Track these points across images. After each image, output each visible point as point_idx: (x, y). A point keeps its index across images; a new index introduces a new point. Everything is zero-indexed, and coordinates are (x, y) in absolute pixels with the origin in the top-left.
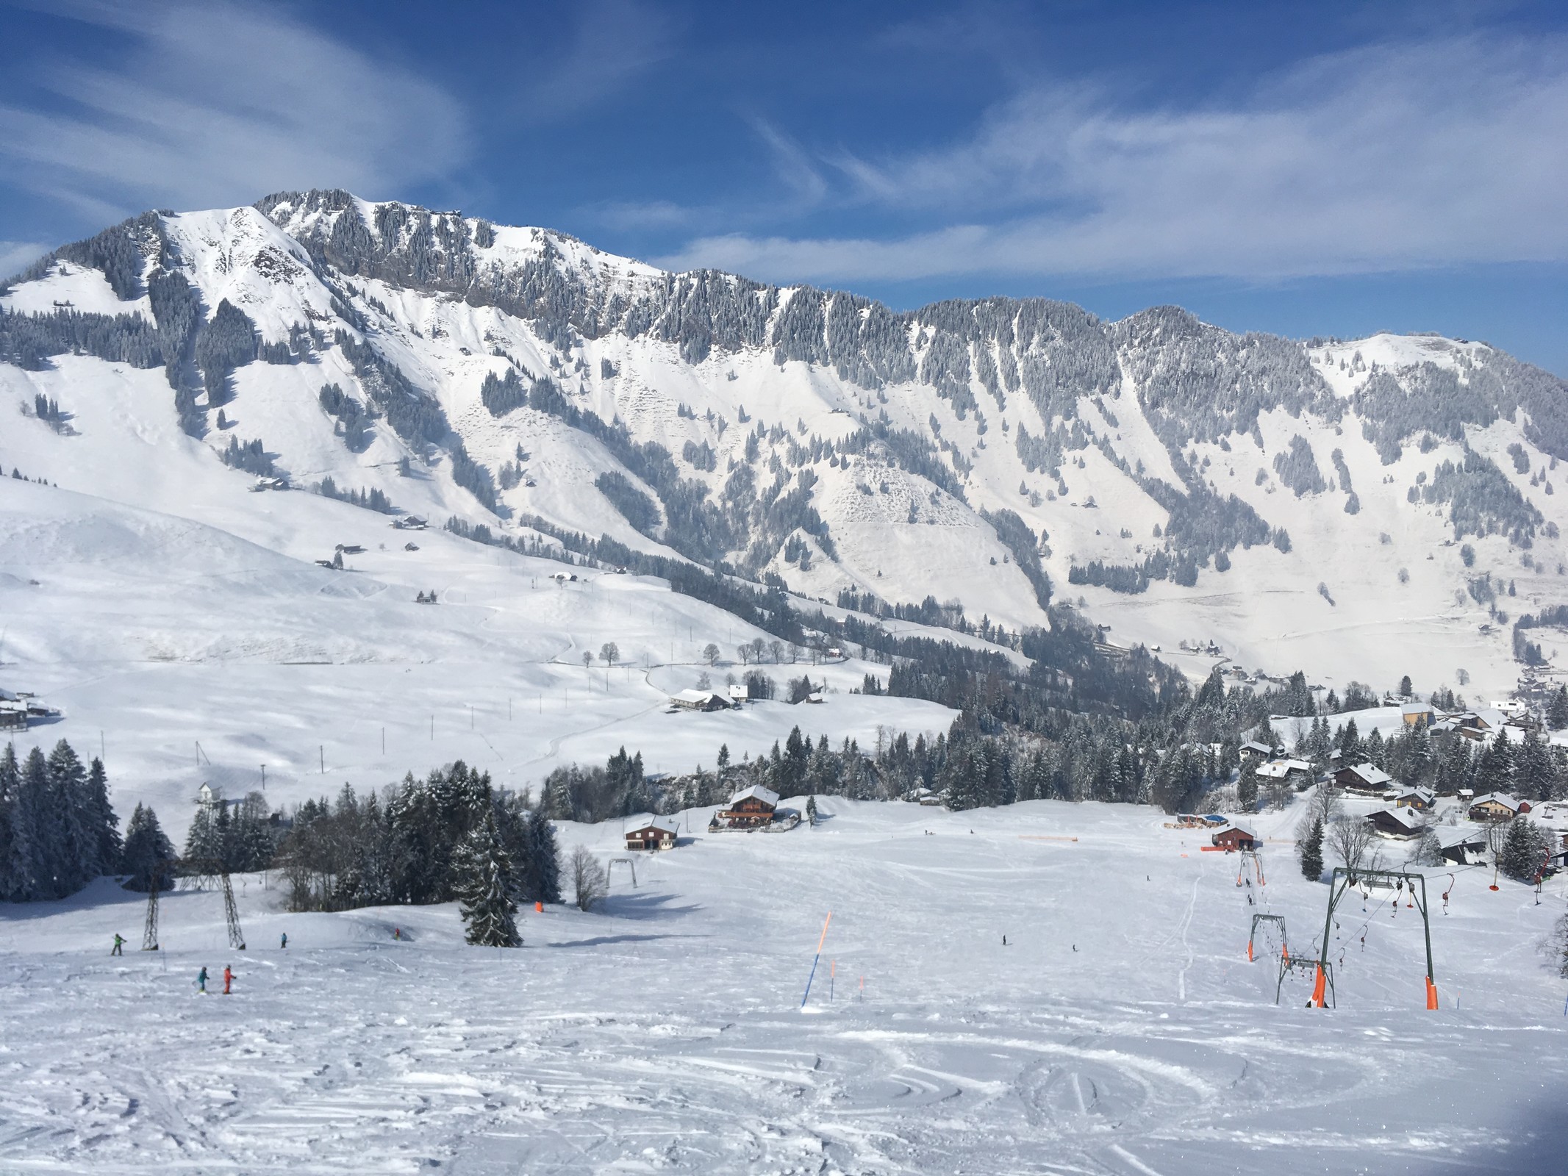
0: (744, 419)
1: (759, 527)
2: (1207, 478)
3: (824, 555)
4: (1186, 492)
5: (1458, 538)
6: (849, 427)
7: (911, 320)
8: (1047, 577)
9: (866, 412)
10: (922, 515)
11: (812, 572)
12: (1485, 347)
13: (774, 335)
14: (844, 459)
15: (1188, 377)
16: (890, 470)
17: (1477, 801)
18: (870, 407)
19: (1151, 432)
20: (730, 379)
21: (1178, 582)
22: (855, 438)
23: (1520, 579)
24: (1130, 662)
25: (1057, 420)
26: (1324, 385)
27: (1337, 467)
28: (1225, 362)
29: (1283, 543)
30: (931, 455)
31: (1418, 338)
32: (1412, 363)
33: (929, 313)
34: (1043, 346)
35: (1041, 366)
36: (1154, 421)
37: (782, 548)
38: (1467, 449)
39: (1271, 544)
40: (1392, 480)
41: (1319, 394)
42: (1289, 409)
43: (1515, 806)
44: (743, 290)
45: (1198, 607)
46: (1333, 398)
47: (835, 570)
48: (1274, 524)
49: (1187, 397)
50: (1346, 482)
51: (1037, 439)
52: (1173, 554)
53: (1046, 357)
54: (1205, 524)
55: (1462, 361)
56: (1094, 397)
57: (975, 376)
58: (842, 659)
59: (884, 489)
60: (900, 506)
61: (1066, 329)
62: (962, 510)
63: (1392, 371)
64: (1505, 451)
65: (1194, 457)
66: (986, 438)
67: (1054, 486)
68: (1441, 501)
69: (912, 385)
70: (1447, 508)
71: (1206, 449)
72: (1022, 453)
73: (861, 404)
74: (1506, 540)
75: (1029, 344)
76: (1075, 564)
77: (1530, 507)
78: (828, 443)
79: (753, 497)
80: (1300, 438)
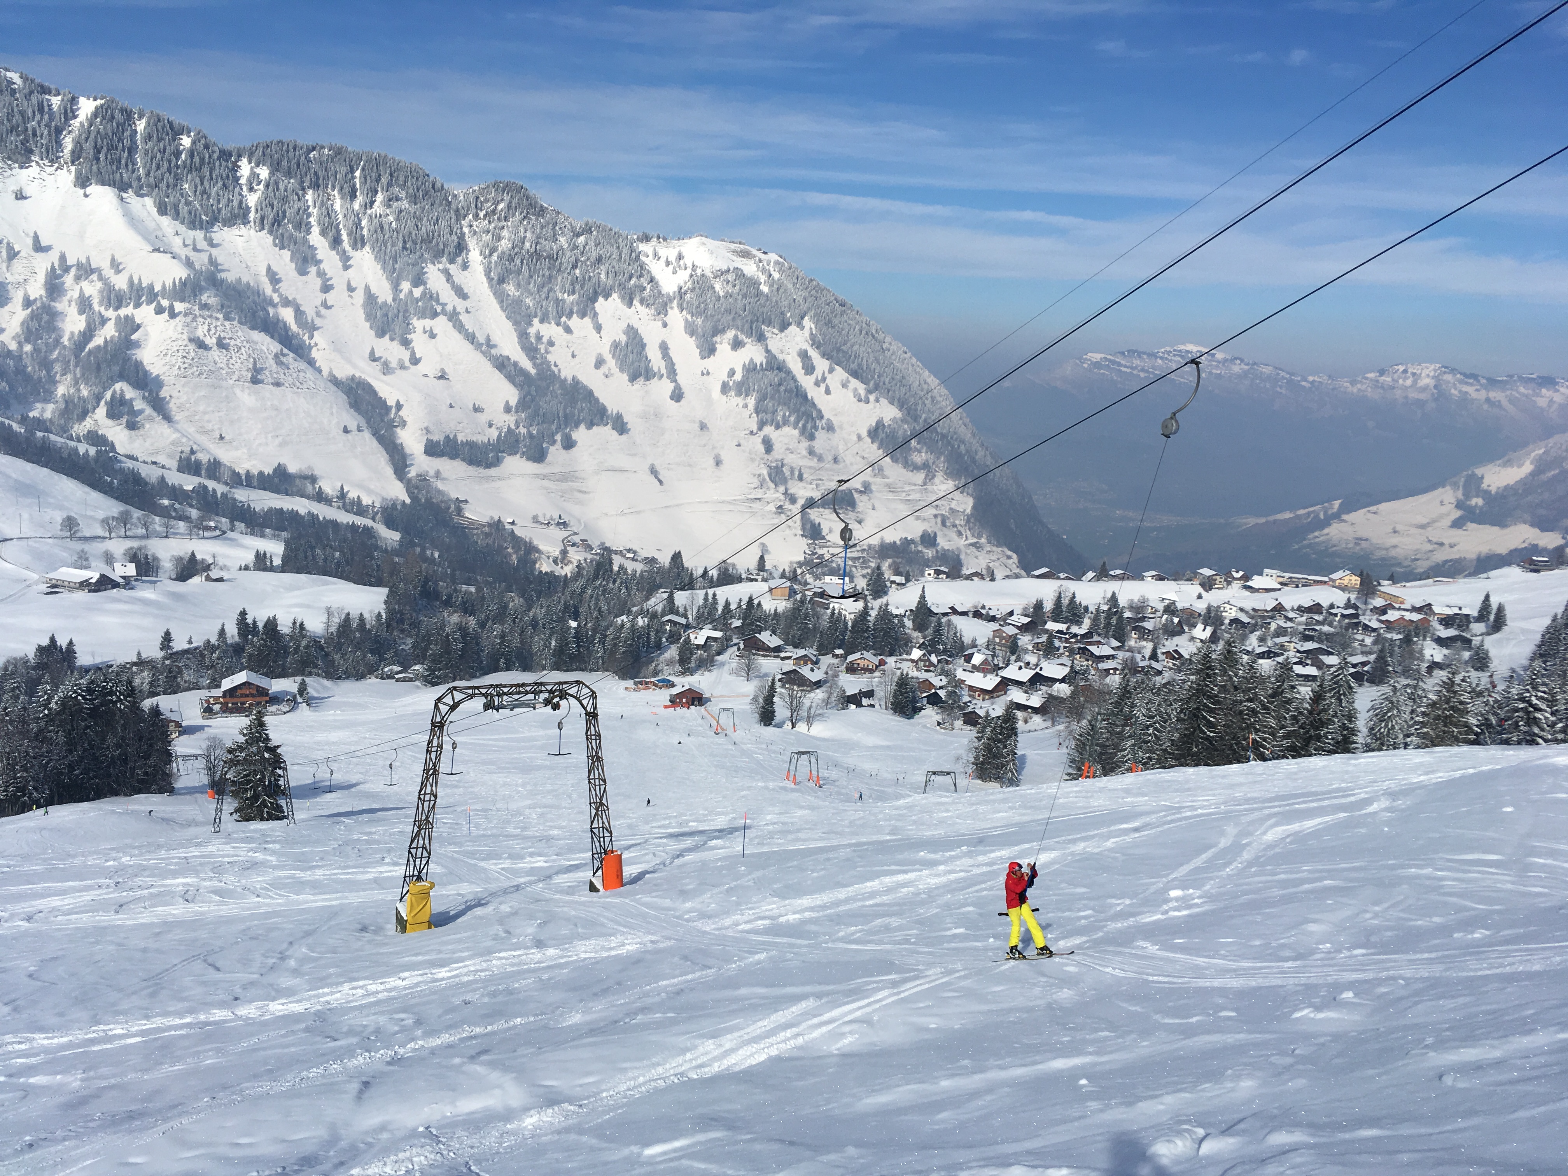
0: (39, 247)
1: (69, 377)
2: (551, 358)
3: (155, 414)
4: (533, 371)
5: (760, 429)
6: (175, 272)
7: (240, 156)
8: (403, 448)
9: (192, 255)
10: (266, 376)
11: (141, 432)
12: (781, 260)
13: (73, 152)
14: (172, 307)
15: (531, 256)
16: (227, 323)
17: (850, 658)
18: (195, 249)
19: (498, 307)
20: (17, 198)
21: (528, 459)
22: (184, 284)
23: (806, 467)
24: (487, 535)
25: (405, 286)
26: (652, 280)
27: (663, 358)
28: (566, 246)
29: (621, 427)
30: (271, 311)
31: (728, 244)
32: (724, 268)
33: (260, 152)
34: (389, 206)
35: (386, 227)
36: (501, 297)
37: (102, 403)
38: (768, 351)
39: (609, 426)
40: (708, 373)
41: (648, 287)
42: (622, 298)
43: (876, 660)
44: (31, 92)
45: (546, 483)
46: (660, 293)
47: (169, 431)
48: (612, 407)
49: (531, 277)
50: (672, 373)
51: (385, 303)
52: (523, 430)
53: (391, 218)
54: (551, 404)
55: (764, 270)
56: (441, 266)
57: (316, 230)
58: (218, 533)
59: (221, 345)
60: (240, 364)
61: (411, 191)
62: (310, 373)
63: (708, 274)
64: (795, 355)
65: (539, 338)
66: (331, 297)
67: (406, 355)
68: (747, 395)
69: (243, 230)
70: (751, 401)
71: (549, 330)
72: (370, 317)
73: (185, 245)
74: (796, 432)
75: (372, 203)
76: (431, 437)
77: (814, 405)
78: (151, 287)
79: (57, 342)
80: (633, 328)
